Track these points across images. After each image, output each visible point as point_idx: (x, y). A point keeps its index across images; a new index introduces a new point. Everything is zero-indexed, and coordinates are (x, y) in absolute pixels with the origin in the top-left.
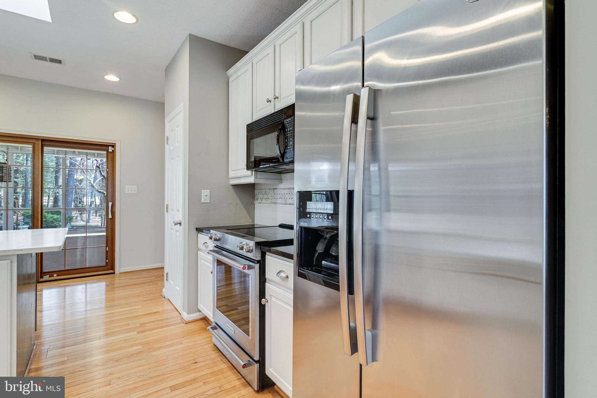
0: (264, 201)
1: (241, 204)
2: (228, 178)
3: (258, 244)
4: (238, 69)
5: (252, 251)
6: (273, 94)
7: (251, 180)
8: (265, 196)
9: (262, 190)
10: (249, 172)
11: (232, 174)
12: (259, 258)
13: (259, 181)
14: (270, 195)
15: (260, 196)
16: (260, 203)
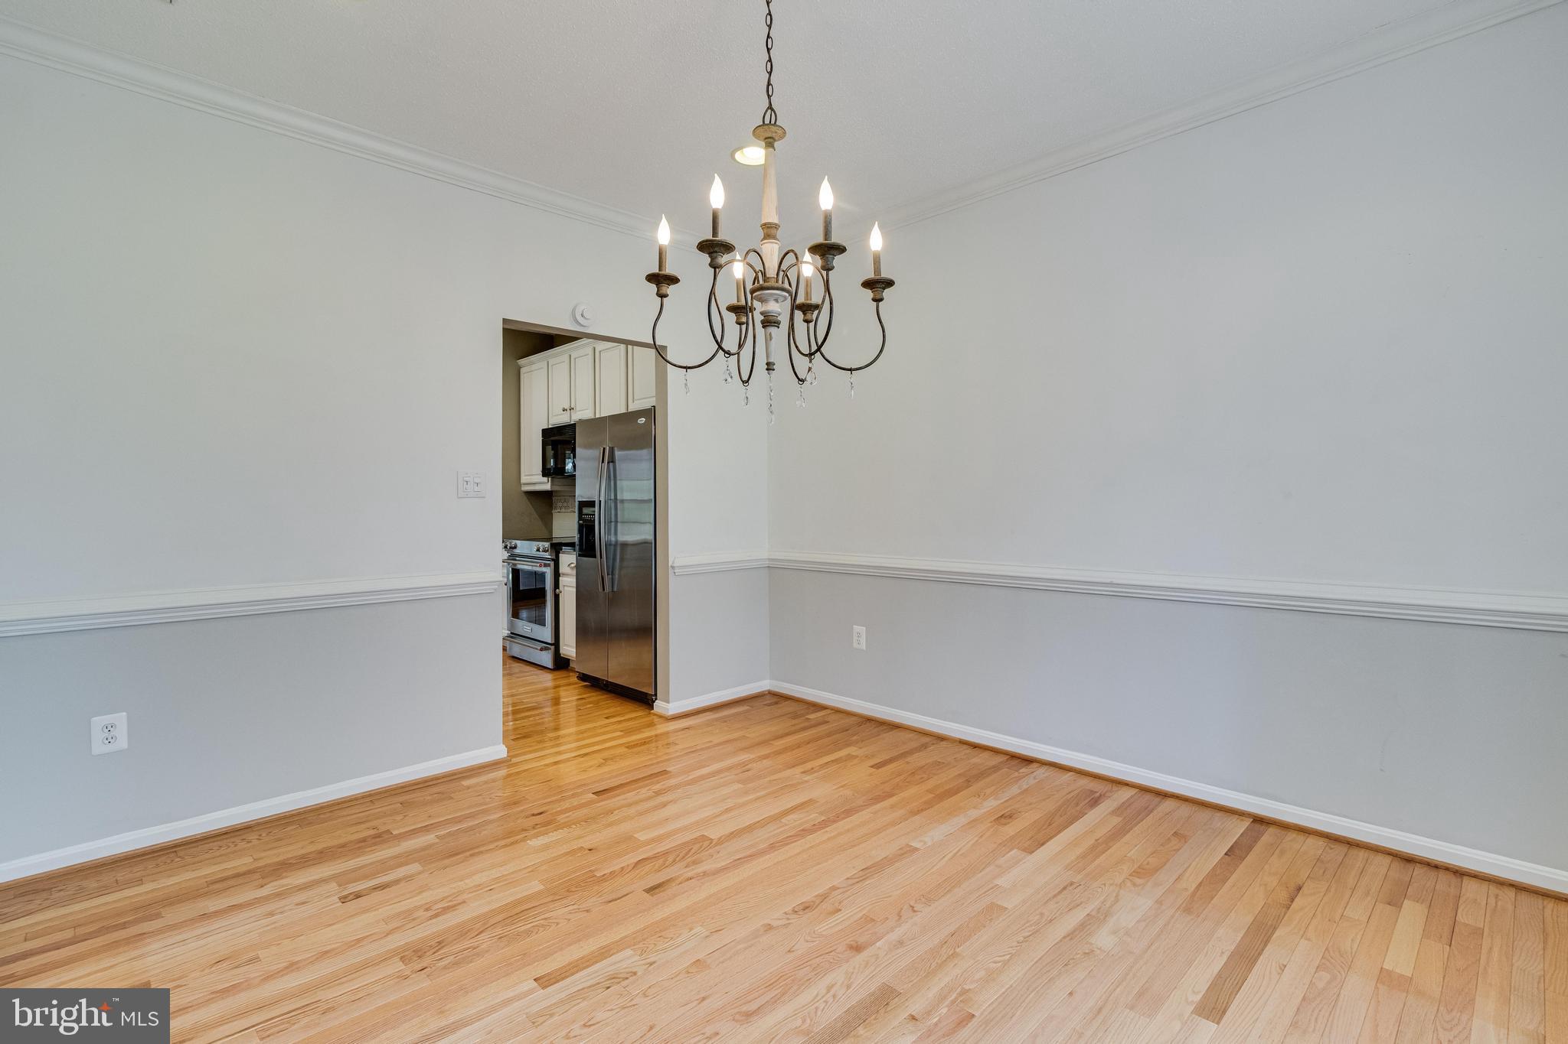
0: (563, 510)
1: (535, 513)
2: (519, 483)
3: (553, 545)
4: (533, 363)
5: (548, 551)
6: (569, 405)
7: (547, 487)
8: (565, 504)
9: (562, 498)
10: (545, 479)
11: (524, 479)
12: (554, 557)
13: (556, 488)
14: (570, 502)
15: (560, 504)
16: (559, 512)
